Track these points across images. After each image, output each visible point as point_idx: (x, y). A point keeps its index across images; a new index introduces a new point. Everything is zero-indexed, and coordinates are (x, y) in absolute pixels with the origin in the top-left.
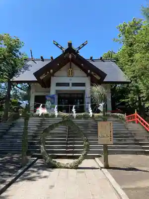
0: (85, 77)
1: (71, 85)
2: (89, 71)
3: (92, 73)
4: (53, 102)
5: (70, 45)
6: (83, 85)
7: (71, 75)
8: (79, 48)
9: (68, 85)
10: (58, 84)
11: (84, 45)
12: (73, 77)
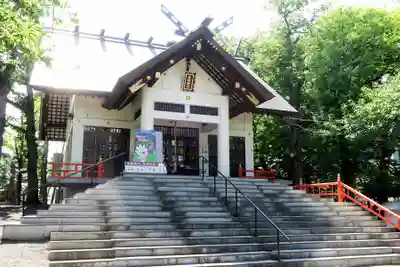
0: (217, 94)
1: (187, 109)
2: (238, 85)
3: (244, 89)
10: (159, 106)
11: (225, 25)
12: (192, 91)
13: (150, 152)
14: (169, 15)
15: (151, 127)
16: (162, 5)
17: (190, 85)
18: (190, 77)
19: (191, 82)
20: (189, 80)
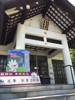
0: (61, 33)
4: (21, 61)
6: (59, 42)
7: (45, 27)
9: (41, 39)
10: (28, 36)
12: (47, 30)
13: (20, 65)
15: (23, 48)
17: (46, 27)
18: (45, 22)
19: (46, 25)
20: (45, 24)
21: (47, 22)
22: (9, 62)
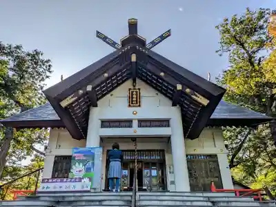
1: (135, 123)
2: (179, 86)
3: (188, 90)
4: (89, 165)
5: (133, 26)
7: (134, 101)
8: (154, 44)
10: (106, 123)
11: (162, 38)
12: (139, 106)
14: (105, 39)
16: (98, 32)
17: (137, 101)
18: (134, 93)
19: (137, 98)
20: (135, 96)
21: (137, 92)
22: (73, 167)
